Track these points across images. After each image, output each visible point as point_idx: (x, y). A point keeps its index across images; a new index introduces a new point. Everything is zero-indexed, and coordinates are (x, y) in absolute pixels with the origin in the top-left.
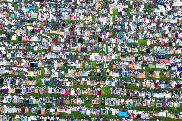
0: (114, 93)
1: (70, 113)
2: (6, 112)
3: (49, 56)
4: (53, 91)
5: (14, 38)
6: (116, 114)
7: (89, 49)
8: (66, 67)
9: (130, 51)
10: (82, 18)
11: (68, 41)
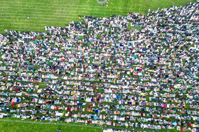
0: (192, 108)
1: (169, 117)
2: (133, 115)
3: (150, 85)
4: (157, 104)
5: (128, 73)
6: (196, 120)
7: (173, 81)
8: (161, 91)
9: (197, 83)
10: (165, 63)
11: (159, 76)
